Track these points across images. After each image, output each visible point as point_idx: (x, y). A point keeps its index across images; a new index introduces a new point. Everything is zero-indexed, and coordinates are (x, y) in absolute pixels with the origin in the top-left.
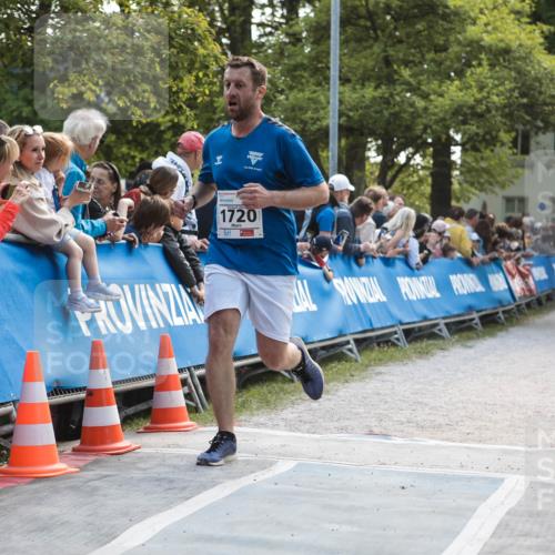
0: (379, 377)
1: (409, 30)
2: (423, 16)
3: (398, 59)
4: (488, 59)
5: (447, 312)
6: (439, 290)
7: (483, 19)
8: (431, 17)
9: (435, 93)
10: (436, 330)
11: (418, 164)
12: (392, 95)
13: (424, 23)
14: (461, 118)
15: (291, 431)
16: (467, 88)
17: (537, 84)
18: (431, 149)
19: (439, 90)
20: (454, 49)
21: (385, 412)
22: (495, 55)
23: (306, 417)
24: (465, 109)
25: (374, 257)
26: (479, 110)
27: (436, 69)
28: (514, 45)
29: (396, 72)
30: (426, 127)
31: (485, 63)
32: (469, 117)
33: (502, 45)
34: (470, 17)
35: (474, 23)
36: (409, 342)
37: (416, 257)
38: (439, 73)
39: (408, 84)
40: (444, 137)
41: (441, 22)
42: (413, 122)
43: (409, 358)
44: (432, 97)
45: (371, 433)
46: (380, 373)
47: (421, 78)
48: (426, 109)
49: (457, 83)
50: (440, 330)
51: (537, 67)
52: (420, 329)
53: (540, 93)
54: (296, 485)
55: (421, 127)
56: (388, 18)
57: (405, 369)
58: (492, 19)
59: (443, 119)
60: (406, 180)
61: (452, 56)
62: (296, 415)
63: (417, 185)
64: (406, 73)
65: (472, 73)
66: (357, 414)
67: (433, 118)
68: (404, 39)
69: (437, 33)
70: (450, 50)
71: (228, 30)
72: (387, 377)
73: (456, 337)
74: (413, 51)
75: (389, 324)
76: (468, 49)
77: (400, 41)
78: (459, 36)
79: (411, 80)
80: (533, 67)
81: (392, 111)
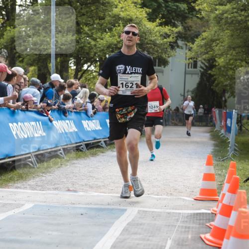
0: (74, 165)
1: (88, 9)
2: (94, 3)
3: (83, 22)
4: (123, 23)
5: (105, 136)
6: (101, 126)
7: (120, 6)
8: (97, 4)
9: (99, 38)
10: (100, 144)
11: (93, 70)
12: (80, 39)
13: (94, 7)
14: (111, 49)
15: (32, 190)
16: (114, 36)
17: (144, 35)
18: (98, 63)
19: (101, 37)
20: (108, 18)
21: (76, 181)
22: (126, 22)
23: (39, 183)
24: (113, 46)
25: (71, 112)
26: (119, 46)
27: (100, 28)
28: (134, 17)
29: (82, 28)
30: (95, 53)
31: (121, 25)
32: (115, 49)
33: (129, 17)
34: (114, 4)
35: (116, 8)
36: (88, 150)
37: (91, 112)
38: (101, 29)
39: (88, 34)
40: (104, 58)
41: (102, 6)
42: (89, 51)
43: (87, 156)
44: (98, 40)
45: (69, 190)
46: (74, 163)
47: (93, 31)
48: (95, 45)
49: (109, 33)
50: (102, 144)
51: (144, 27)
52: (93, 144)
53: (146, 39)
54: (33, 214)
55: (93, 53)
56: (78, 4)
57: (86, 161)
58: (124, 5)
59: (103, 50)
60: (87, 77)
61: (107, 22)
62: (35, 183)
63: (92, 80)
64: (86, 29)
65: (116, 29)
66: (63, 182)
67: (99, 49)
68: (85, 13)
69: (100, 11)
70: (106, 19)
71: (5, 7)
72: (76, 165)
73: (109, 147)
74: (89, 19)
75: (79, 141)
76: (114, 19)
77: (84, 15)
78: (110, 13)
79: (88, 32)
80: (142, 27)
81: (80, 46)
